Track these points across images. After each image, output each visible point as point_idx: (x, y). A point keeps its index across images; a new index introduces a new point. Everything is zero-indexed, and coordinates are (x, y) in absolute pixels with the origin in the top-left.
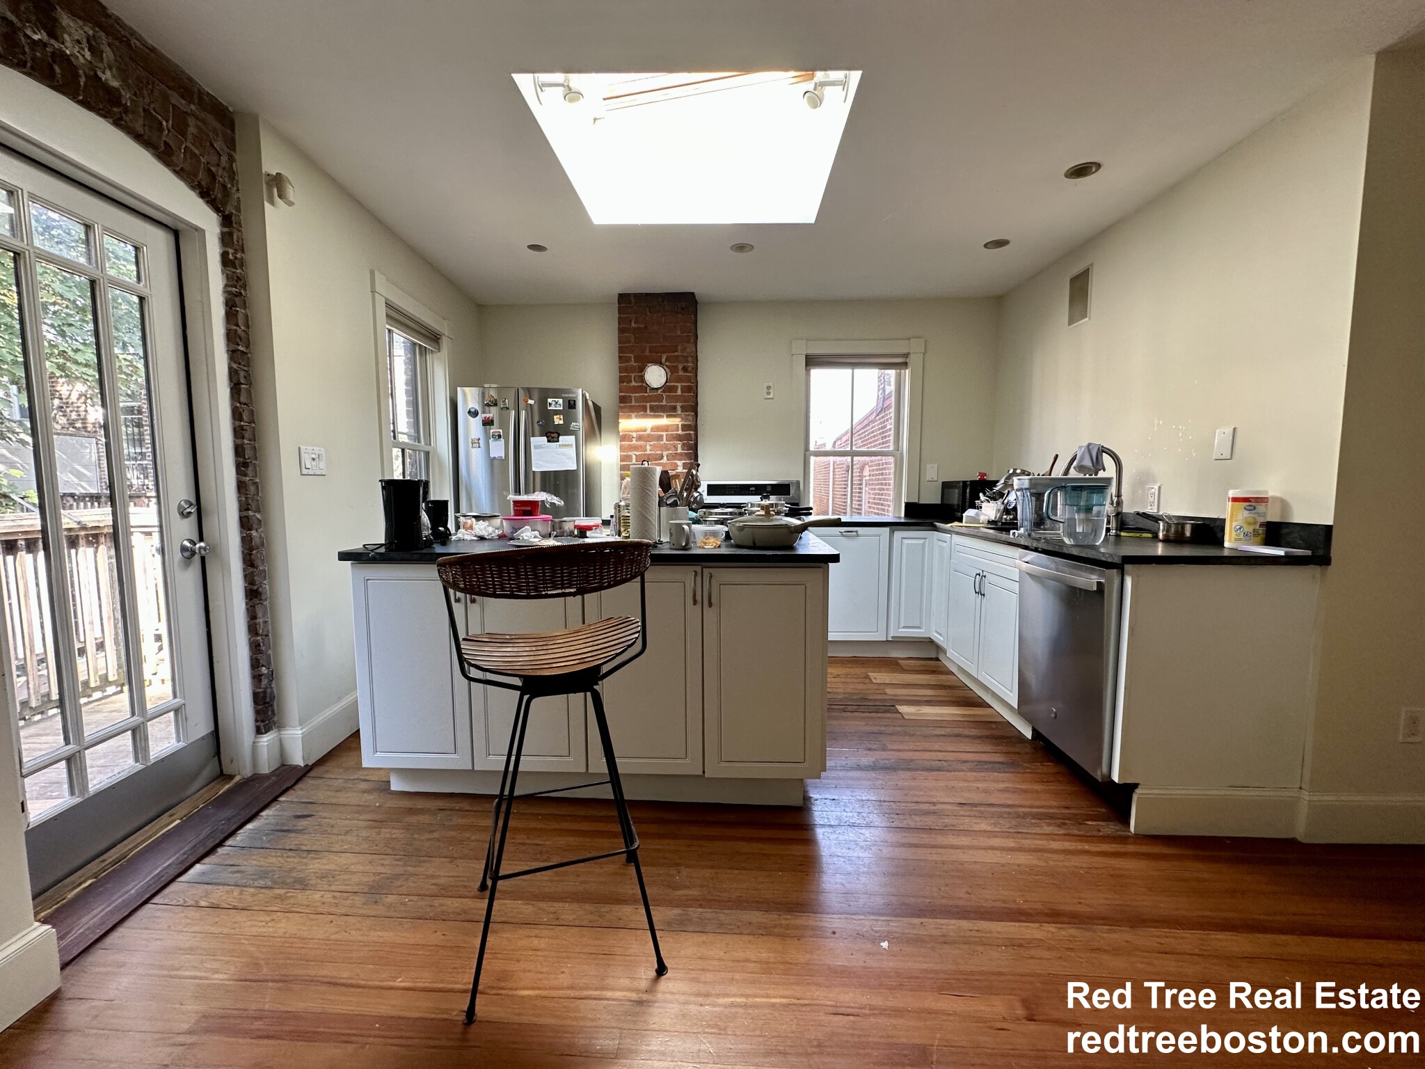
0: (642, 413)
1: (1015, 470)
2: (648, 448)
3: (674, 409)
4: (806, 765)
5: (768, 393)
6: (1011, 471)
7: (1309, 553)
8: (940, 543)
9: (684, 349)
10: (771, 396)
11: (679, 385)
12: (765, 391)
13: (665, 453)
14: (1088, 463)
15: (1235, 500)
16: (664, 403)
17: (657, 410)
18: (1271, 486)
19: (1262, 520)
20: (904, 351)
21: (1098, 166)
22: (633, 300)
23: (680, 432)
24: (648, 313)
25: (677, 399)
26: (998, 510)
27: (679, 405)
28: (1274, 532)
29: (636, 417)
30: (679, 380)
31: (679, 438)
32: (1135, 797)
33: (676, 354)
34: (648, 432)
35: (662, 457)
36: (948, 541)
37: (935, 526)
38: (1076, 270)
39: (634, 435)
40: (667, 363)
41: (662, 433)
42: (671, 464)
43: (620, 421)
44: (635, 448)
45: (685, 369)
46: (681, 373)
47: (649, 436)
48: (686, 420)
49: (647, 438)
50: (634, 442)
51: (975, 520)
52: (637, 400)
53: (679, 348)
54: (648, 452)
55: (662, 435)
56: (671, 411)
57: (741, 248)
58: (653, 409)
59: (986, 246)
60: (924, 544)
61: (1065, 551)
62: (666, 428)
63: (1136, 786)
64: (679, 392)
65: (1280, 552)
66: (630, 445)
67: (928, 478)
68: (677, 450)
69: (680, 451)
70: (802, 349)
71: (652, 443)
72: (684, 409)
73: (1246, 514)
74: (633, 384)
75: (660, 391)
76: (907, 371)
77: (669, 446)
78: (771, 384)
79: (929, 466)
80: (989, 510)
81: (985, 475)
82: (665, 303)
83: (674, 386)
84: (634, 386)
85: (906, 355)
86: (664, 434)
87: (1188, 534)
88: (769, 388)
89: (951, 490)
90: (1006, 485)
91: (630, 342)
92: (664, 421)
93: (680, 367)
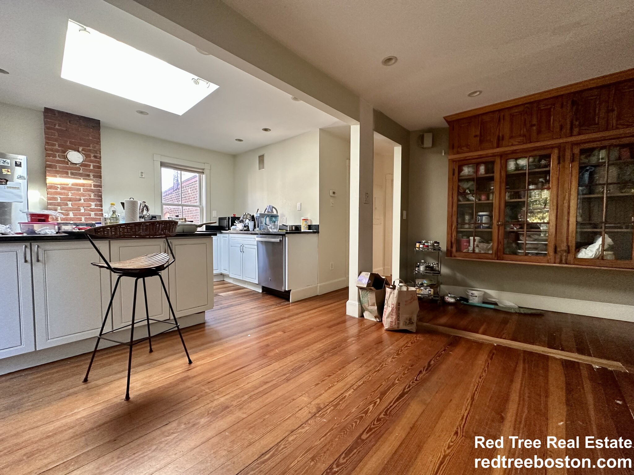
0: (65, 175)
1: (246, 213)
2: (70, 194)
3: (89, 176)
4: (208, 305)
5: (142, 175)
6: (244, 214)
7: (316, 231)
8: (224, 238)
9: (95, 147)
10: (143, 176)
11: (92, 164)
12: (140, 174)
13: (82, 198)
14: (270, 211)
15: (303, 220)
16: (81, 172)
17: (75, 175)
18: (309, 217)
19: (308, 224)
20: (203, 168)
21: (270, 130)
22: (57, 114)
23: (93, 188)
24: (69, 123)
25: (91, 171)
26: (243, 226)
27: (91, 174)
28: (310, 227)
29: (60, 177)
30: (92, 161)
31: (92, 191)
32: (291, 293)
33: (89, 148)
34: (70, 186)
35: (80, 200)
36: (228, 237)
37: (222, 232)
38: (261, 154)
39: (59, 186)
40: (83, 152)
41: (80, 187)
42: (87, 204)
43: (47, 177)
44: (60, 194)
45: (95, 157)
46: (92, 158)
47: (70, 188)
48: (97, 182)
49: (70, 189)
50: (59, 190)
51: (234, 229)
52: (60, 167)
53: (91, 145)
54: (70, 196)
55: (80, 189)
56: (87, 176)
57: (142, 112)
58: (72, 174)
59: (236, 140)
60: (218, 239)
61: (271, 233)
62: (83, 185)
63: (290, 290)
64: (92, 168)
65: (312, 231)
66: (55, 192)
67: (213, 216)
68: (91, 197)
69: (92, 197)
70: (159, 159)
71: (73, 192)
72: (94, 177)
73: (305, 223)
74: (58, 158)
75: (78, 166)
76: (204, 175)
77: (85, 194)
78: (143, 171)
79: (213, 212)
80: (239, 226)
81: (235, 215)
82: (81, 121)
83: (88, 164)
84: (58, 160)
85: (203, 169)
86: (82, 188)
87: (294, 229)
88: (142, 173)
89: (224, 220)
90: (244, 218)
91: (55, 136)
92: (82, 181)
93: (92, 155)
